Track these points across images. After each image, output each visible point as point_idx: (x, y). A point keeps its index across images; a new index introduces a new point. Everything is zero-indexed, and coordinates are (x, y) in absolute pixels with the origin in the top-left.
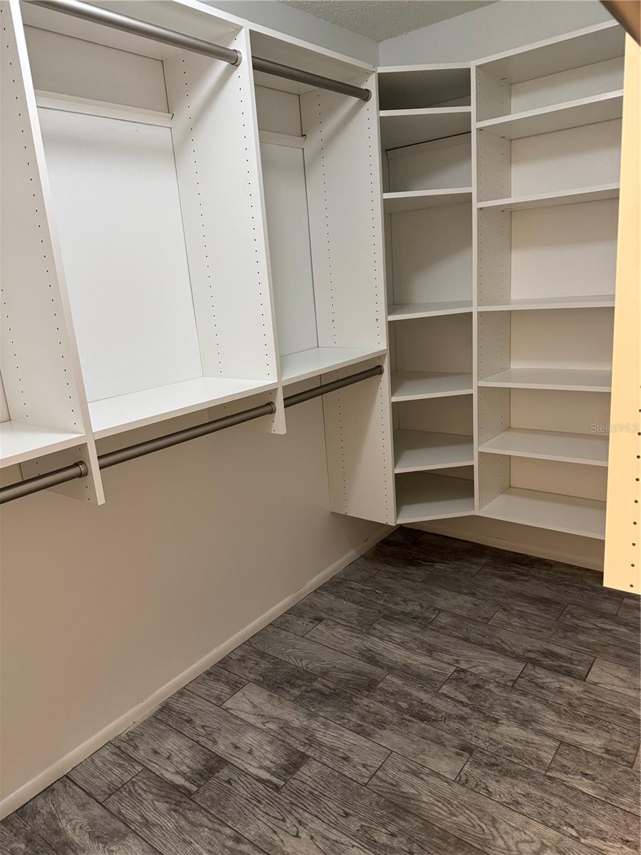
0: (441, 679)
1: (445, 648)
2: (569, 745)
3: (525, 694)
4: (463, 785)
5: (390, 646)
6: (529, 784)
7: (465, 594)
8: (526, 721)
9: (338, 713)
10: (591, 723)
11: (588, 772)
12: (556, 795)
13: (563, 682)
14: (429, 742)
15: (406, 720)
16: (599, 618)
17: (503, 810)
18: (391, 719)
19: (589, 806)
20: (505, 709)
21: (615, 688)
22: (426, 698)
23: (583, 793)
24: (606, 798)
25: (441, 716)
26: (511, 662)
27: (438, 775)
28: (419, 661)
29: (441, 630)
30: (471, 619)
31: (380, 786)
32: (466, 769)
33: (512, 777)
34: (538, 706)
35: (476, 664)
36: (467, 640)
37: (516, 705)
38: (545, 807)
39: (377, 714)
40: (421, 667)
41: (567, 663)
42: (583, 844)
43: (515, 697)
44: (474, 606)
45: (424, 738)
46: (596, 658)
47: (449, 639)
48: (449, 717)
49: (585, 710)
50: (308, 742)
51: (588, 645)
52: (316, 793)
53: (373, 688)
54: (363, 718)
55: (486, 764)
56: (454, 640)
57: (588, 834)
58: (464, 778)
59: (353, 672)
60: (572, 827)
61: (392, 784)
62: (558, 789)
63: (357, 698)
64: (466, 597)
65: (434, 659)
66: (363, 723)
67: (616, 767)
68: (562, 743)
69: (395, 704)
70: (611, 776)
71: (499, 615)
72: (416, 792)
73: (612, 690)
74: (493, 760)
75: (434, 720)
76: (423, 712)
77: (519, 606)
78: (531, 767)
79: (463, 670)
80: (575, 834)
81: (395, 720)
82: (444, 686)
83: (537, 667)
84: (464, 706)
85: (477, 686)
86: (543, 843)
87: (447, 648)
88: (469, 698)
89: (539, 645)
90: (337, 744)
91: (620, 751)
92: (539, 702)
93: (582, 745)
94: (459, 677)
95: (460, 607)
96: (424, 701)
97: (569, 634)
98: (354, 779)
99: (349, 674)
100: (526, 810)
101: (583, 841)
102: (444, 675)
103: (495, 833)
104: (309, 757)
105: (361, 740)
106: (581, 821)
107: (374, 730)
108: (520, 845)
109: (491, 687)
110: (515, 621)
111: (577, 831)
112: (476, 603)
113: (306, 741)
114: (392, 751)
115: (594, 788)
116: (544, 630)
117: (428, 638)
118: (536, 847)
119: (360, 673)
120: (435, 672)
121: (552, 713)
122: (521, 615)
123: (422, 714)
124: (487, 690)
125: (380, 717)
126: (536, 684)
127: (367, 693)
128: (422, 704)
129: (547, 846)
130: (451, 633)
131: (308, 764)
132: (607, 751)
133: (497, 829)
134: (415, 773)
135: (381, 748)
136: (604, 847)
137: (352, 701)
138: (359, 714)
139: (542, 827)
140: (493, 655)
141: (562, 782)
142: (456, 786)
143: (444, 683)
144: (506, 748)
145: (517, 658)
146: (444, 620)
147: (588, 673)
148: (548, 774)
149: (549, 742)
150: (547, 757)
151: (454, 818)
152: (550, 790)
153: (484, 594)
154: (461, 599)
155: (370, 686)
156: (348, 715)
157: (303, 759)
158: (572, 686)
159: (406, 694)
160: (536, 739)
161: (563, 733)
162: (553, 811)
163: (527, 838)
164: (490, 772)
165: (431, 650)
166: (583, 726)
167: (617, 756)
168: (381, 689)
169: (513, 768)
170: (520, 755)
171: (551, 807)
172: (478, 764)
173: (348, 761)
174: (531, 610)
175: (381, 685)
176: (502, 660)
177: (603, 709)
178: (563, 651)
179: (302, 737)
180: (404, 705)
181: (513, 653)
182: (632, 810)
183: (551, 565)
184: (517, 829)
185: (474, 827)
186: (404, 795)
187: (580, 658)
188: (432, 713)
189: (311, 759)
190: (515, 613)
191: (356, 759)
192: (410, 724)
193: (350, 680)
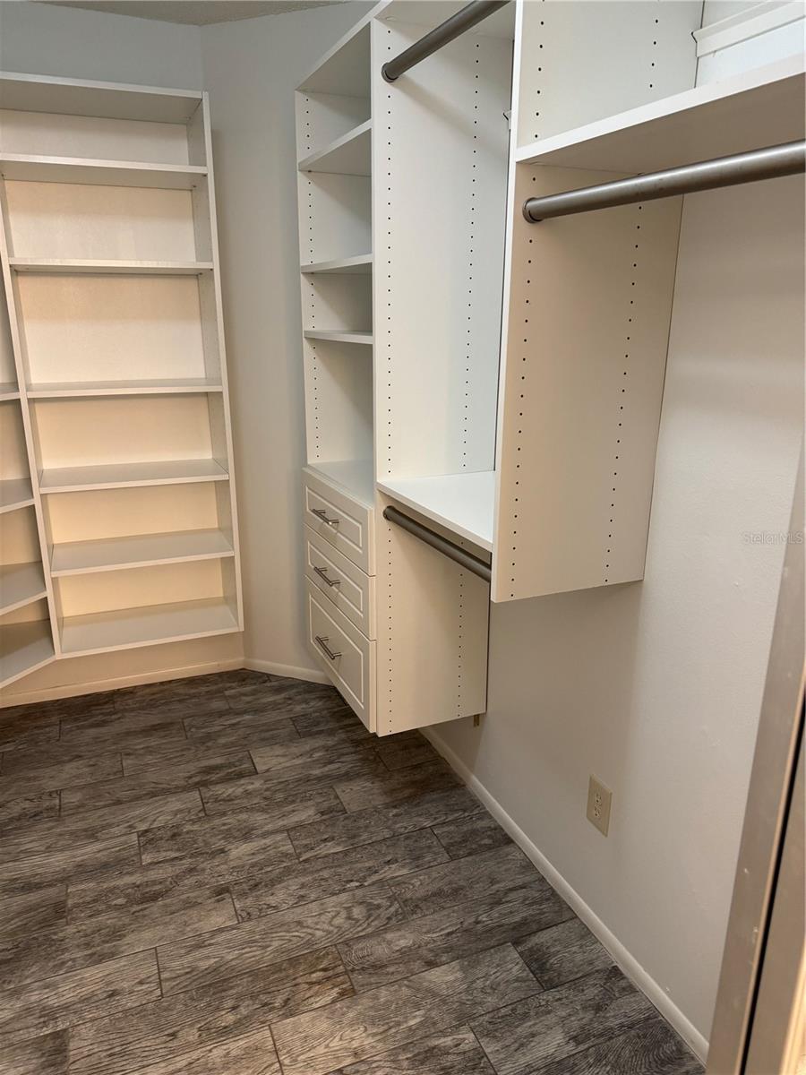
0: (133, 853)
1: (104, 823)
2: (294, 828)
3: (224, 814)
4: (249, 920)
5: (37, 860)
6: (296, 877)
7: (70, 761)
8: (247, 834)
9: (51, 964)
10: (293, 802)
11: (326, 836)
12: (321, 870)
13: (243, 784)
14: (182, 912)
15: (138, 912)
16: (220, 717)
17: (298, 910)
18: (121, 923)
19: (348, 859)
20: (220, 837)
21: (283, 765)
22: (136, 878)
23: (336, 853)
24: (352, 845)
25: (168, 883)
26: (184, 796)
27: (221, 930)
28: (90, 851)
29: (81, 810)
30: (101, 782)
31: (177, 985)
32: (238, 906)
33: (280, 882)
34: (244, 816)
35: (152, 818)
36: (119, 802)
37: (225, 827)
38: (323, 884)
39: (99, 931)
40: (98, 855)
41: (230, 768)
42: (369, 885)
43: (217, 822)
44: (92, 768)
45: (174, 913)
46: (248, 751)
47: (100, 813)
48: (177, 879)
49: (279, 796)
50: (46, 1018)
51: (233, 744)
52: (117, 1049)
53: (64, 912)
54: (88, 945)
55: (250, 889)
56: (106, 810)
57: (365, 877)
58: (244, 914)
59: (19, 914)
60: (352, 881)
61: (187, 973)
62: (319, 864)
63: (55, 934)
64: (74, 764)
65: (104, 840)
66: (94, 950)
67: (338, 820)
68: (288, 830)
69: (110, 907)
70: (341, 828)
71: (127, 762)
72: (217, 959)
73: (283, 768)
74: (252, 882)
75: (167, 891)
76: (147, 893)
77: (140, 744)
78: (285, 864)
79: (146, 831)
80: (357, 884)
81: (127, 921)
82: (143, 857)
83: (211, 787)
84: (181, 860)
85: (174, 835)
86: (346, 908)
87: (107, 821)
88: (178, 850)
89: (192, 767)
90: (85, 991)
91: (329, 808)
92: (241, 812)
93: (304, 821)
94: (149, 839)
95: (77, 777)
96: (138, 883)
97: (209, 744)
98: (144, 1002)
99: (17, 920)
100: (313, 896)
101: (366, 884)
102: (132, 847)
103: (309, 931)
104: (65, 1030)
105: (109, 967)
106: (353, 872)
107: (114, 946)
108: (333, 923)
109: (188, 827)
110: (149, 759)
111: (357, 881)
112: (91, 763)
113: (42, 1020)
114: (155, 948)
115: (338, 844)
116: (184, 753)
117: (73, 825)
118: (344, 914)
119: (30, 909)
120: (119, 850)
121: (259, 814)
122: (149, 750)
123: (147, 895)
124: (188, 833)
125: (108, 930)
126: (224, 800)
127: (64, 920)
128: (138, 886)
129: (350, 907)
130: (95, 806)
131: (73, 1036)
132: (322, 813)
133: (308, 927)
134: (199, 946)
135: (141, 955)
136: (382, 876)
137: (53, 940)
138: (78, 946)
139: (334, 898)
140: (160, 800)
141: (316, 858)
142: (245, 925)
143: (140, 854)
144: (253, 866)
145: (186, 789)
146: (73, 798)
147: (254, 766)
148: (301, 859)
149: (279, 837)
150: (288, 848)
151: (269, 949)
152: (314, 869)
153: (90, 751)
154: (70, 769)
155: (59, 911)
156: (67, 956)
157: (61, 1037)
158: (252, 783)
159: (112, 890)
160: (268, 841)
161: (281, 823)
162: (330, 882)
163: (333, 914)
164: (259, 893)
165: (92, 835)
166: (291, 807)
167: (331, 812)
168: (77, 906)
169: (273, 875)
170: (269, 862)
171: (326, 880)
172: (243, 895)
173: (118, 994)
174: (153, 741)
175: (70, 902)
176: (174, 799)
177: (291, 786)
178: (218, 761)
179: (31, 1020)
180: (121, 901)
181: (177, 787)
182: (374, 839)
183: (131, 693)
184: (320, 914)
185: (290, 941)
186: (208, 971)
187: (237, 758)
188: (157, 887)
189: (70, 1030)
190: (141, 752)
191: (125, 985)
192: (146, 912)
193: (26, 924)
